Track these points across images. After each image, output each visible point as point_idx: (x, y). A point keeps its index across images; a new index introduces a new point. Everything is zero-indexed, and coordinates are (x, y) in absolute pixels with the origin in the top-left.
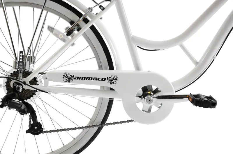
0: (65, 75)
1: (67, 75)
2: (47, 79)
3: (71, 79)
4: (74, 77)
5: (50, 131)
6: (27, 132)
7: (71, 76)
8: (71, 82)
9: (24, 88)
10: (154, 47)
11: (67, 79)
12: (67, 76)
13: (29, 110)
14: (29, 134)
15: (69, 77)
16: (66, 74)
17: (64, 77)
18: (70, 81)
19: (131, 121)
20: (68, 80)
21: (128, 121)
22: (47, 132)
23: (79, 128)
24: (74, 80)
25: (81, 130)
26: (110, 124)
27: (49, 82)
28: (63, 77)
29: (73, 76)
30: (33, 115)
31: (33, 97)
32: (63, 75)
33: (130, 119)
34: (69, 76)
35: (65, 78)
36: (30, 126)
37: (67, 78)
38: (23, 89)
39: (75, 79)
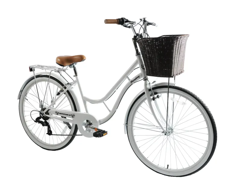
4: (59, 113)
5: (55, 135)
6: (47, 134)
10: (93, 102)
13: (47, 124)
14: (47, 135)
19: (82, 135)
21: (80, 135)
22: (54, 135)
23: (67, 135)
25: (67, 136)
26: (78, 135)
30: (49, 127)
32: (55, 112)
33: (81, 134)
36: (48, 132)
38: (43, 116)
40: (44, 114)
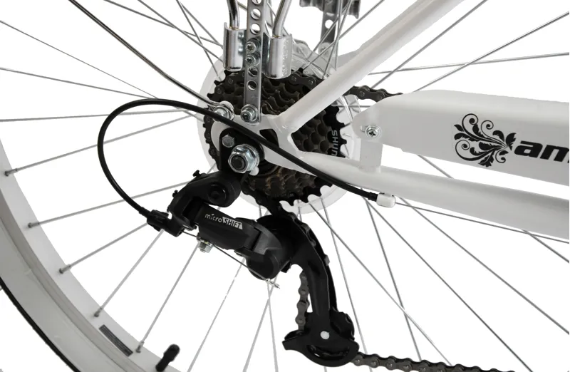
0: (469, 128)
1: (476, 129)
2: (372, 134)
3: (496, 148)
4: (516, 144)
5: (391, 362)
7: (498, 133)
8: (494, 163)
9: (266, 158)
11: (478, 150)
12: (477, 135)
14: (297, 357)
15: (490, 140)
16: (472, 121)
17: (461, 133)
18: (491, 159)
20: (481, 155)
24: (511, 155)
27: (387, 149)
28: (457, 137)
29: (511, 138)
31: (319, 194)
32: (458, 127)
34: (489, 133)
35: (463, 141)
36: (303, 322)
37: (475, 145)
38: (264, 165)
39: (520, 151)
40: (288, 143)
